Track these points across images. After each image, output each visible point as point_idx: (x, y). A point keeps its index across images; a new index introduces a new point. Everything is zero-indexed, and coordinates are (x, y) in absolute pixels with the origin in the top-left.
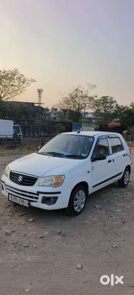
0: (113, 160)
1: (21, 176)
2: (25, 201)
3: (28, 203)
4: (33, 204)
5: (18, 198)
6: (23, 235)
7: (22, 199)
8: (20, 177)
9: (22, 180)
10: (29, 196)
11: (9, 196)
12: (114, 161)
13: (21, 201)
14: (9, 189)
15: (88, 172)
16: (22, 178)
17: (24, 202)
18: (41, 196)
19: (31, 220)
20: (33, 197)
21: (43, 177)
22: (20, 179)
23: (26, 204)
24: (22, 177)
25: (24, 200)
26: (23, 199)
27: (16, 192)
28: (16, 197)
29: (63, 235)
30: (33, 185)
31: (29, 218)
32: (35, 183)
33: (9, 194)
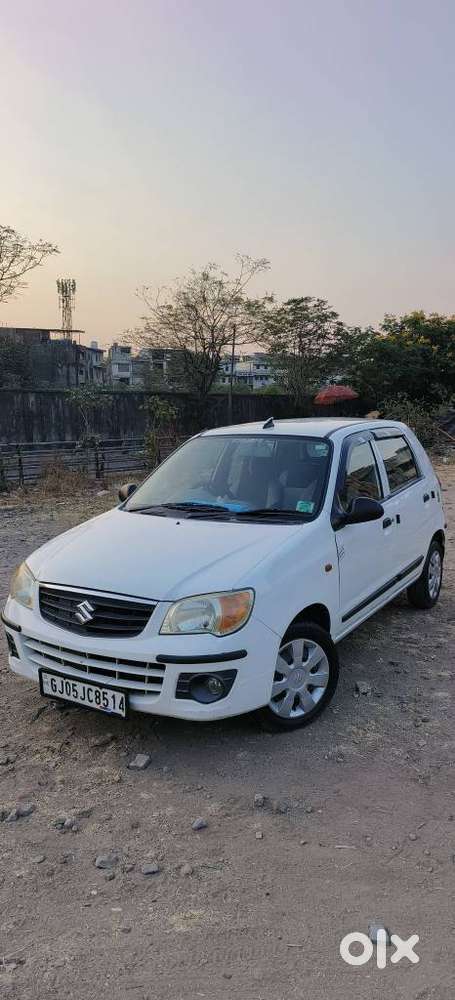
0: (398, 517)
1: (86, 603)
2: (110, 693)
3: (121, 703)
4: (143, 704)
5: (80, 686)
6: (127, 825)
7: (98, 689)
8: (84, 606)
9: (90, 617)
10: (123, 676)
11: (45, 680)
12: (398, 521)
13: (92, 696)
14: (40, 653)
15: (328, 568)
16: (92, 609)
17: (104, 698)
18: (172, 673)
19: (141, 760)
20: (140, 679)
21: (175, 602)
22: (85, 611)
23: (114, 704)
24: (92, 605)
25: (104, 690)
26: (101, 686)
27: (67, 663)
28: (71, 682)
29: (279, 812)
30: (139, 632)
31: (131, 754)
32: (144, 624)
33: (42, 671)
